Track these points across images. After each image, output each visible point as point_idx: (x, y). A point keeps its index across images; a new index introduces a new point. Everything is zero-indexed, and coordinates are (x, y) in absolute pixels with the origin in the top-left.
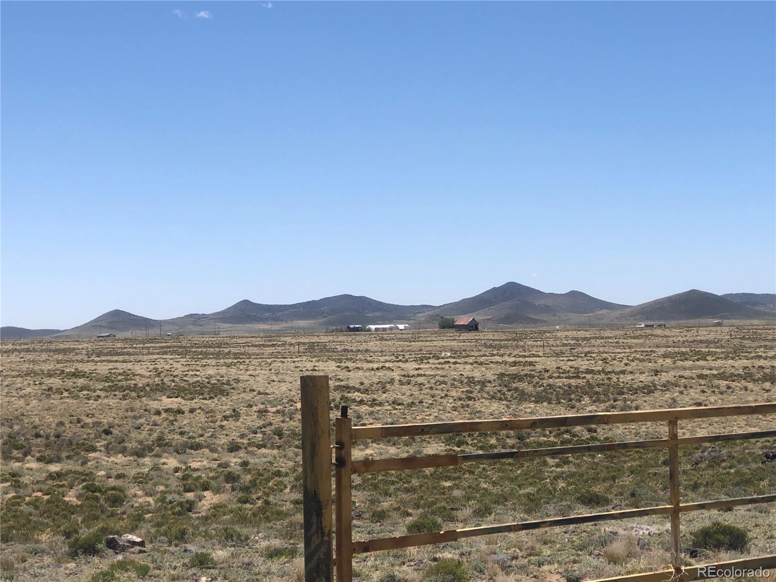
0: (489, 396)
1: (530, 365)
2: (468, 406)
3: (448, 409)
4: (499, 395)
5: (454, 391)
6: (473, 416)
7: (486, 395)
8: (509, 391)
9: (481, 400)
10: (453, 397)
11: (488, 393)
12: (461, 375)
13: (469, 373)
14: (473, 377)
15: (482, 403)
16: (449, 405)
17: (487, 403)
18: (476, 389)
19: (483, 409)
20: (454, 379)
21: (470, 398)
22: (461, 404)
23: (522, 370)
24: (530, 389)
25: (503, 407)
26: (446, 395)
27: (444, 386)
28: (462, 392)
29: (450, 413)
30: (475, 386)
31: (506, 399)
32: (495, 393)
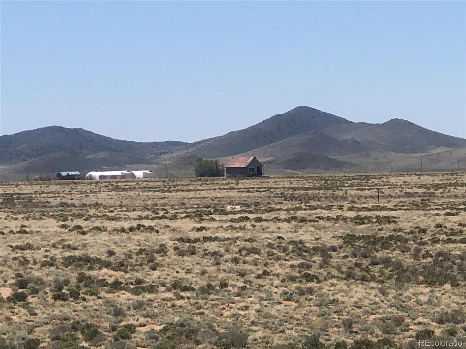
0: (342, 273)
1: (389, 222)
2: (311, 291)
3: (277, 297)
4: (358, 272)
5: (277, 266)
6: (325, 309)
7: (335, 272)
8: (374, 264)
9: (331, 281)
10: (278, 275)
11: (339, 268)
12: (279, 238)
13: (290, 235)
14: (301, 242)
15: (333, 285)
16: (275, 290)
17: (342, 285)
18: (314, 262)
19: (338, 296)
20: (270, 245)
21: (309, 278)
22: (297, 288)
23: (379, 230)
24: (408, 260)
25: (374, 292)
26: (265, 273)
27: (257, 256)
28: (292, 266)
29: (280, 303)
30: (312, 255)
31: (373, 279)
32: (350, 268)
